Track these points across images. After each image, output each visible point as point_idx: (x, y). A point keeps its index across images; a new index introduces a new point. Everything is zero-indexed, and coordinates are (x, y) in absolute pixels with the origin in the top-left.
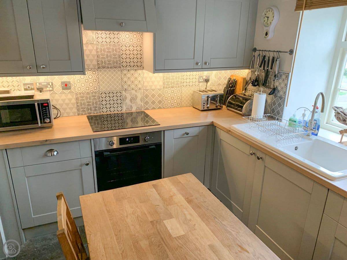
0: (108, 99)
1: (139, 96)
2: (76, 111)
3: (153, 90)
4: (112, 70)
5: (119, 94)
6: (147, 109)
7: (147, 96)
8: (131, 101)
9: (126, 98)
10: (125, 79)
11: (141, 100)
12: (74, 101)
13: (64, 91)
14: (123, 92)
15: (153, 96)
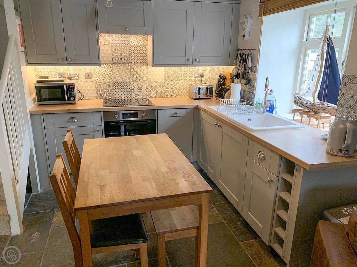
0: (120, 87)
1: (145, 87)
2: (96, 95)
3: (156, 82)
4: (123, 65)
5: (128, 84)
6: (151, 97)
7: (151, 87)
8: (138, 90)
9: (134, 87)
10: (133, 72)
11: (146, 90)
12: (94, 88)
13: (87, 80)
14: (132, 82)
15: (156, 87)
